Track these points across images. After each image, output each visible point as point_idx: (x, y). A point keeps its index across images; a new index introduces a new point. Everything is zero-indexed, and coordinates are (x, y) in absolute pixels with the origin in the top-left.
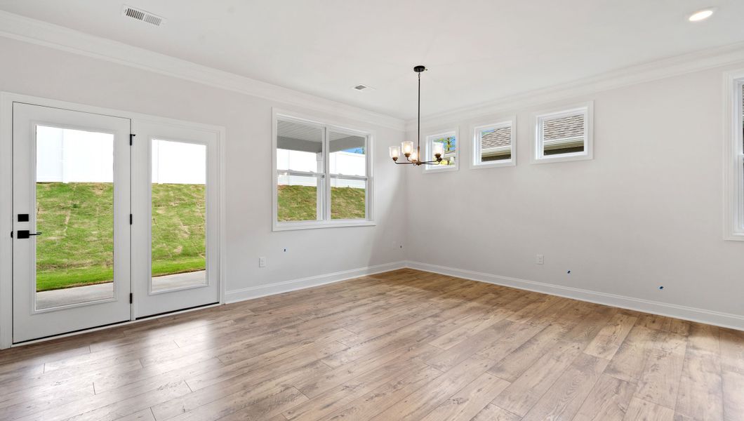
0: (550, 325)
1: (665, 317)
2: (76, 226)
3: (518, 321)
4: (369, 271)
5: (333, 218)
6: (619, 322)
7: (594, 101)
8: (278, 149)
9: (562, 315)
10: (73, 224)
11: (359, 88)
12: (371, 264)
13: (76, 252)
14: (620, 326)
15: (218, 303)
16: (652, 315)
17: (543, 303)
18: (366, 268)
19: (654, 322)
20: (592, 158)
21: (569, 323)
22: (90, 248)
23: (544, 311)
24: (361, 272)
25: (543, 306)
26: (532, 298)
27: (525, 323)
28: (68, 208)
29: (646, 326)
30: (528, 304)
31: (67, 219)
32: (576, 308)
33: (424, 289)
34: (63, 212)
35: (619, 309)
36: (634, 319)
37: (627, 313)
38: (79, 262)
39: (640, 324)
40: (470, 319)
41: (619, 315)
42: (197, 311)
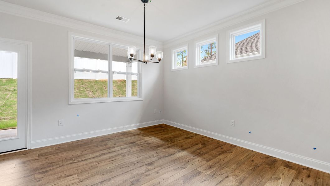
0: (227, 177)
1: (318, 171)
2: (11, 99)
3: (205, 172)
4: (139, 126)
5: (114, 96)
6: (281, 176)
7: (266, 19)
8: (75, 57)
9: (240, 166)
10: (10, 98)
11: (119, 18)
12: (140, 122)
13: (5, 112)
14: (281, 180)
15: (26, 148)
16: (308, 168)
17: (231, 154)
18: (136, 125)
19: (309, 176)
20: (264, 57)
21: (242, 175)
22: (13, 110)
23: (228, 162)
24: (133, 127)
25: (230, 156)
26: (225, 148)
27: (209, 175)
28: (11, 91)
29: (302, 181)
30: (219, 155)
31: (8, 96)
32: (252, 159)
33: (161, 139)
34: (7, 93)
35: (283, 161)
36: (293, 172)
37: (288, 165)
38: (4, 118)
39: (297, 179)
40: (172, 168)
41: (282, 168)
42: (5, 155)
